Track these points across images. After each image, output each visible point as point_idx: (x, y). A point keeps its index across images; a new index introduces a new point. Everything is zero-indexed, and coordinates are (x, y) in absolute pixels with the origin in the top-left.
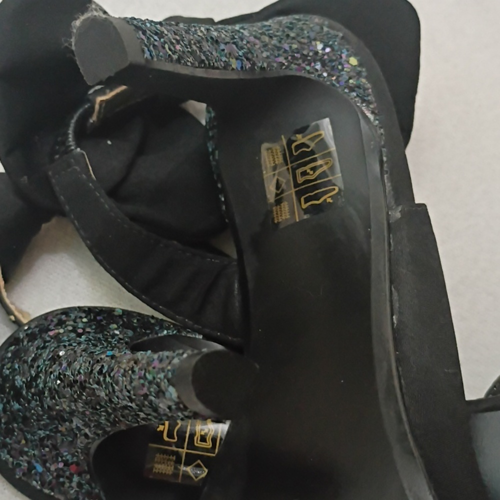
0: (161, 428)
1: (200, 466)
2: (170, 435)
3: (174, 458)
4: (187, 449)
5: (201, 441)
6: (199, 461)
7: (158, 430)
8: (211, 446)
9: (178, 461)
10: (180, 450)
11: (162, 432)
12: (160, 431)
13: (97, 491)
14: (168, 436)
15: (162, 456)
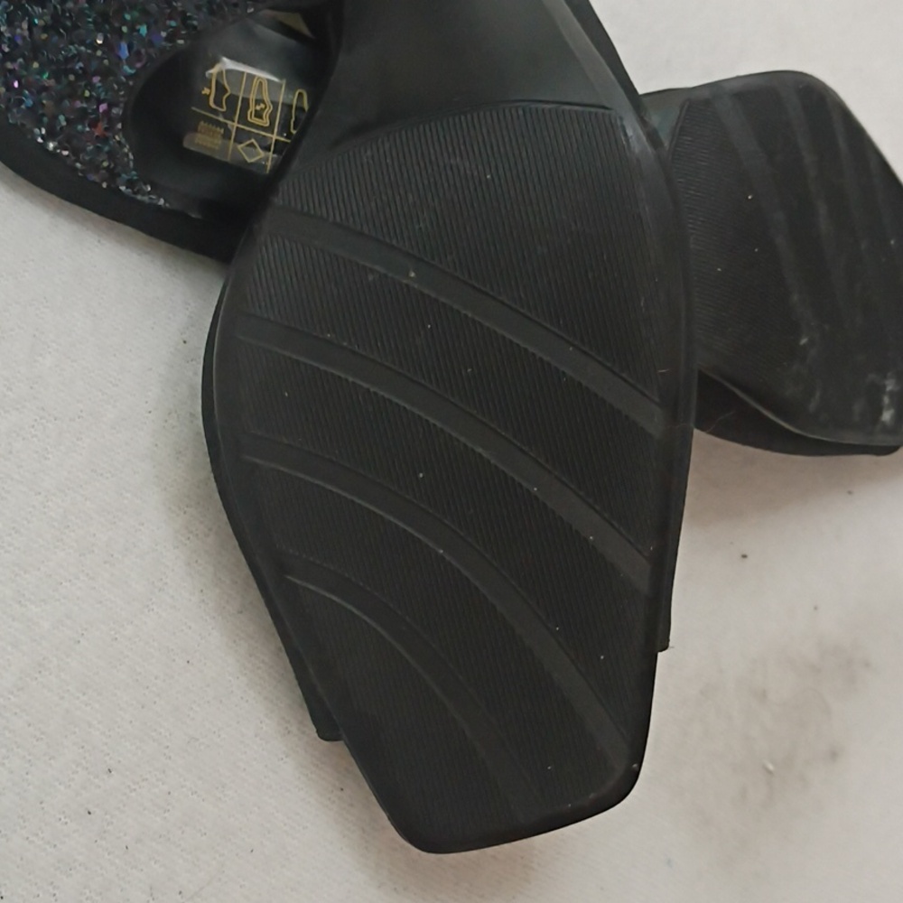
0: (206, 91)
1: (255, 147)
2: (218, 102)
3: (222, 131)
4: (238, 123)
5: (256, 116)
6: (253, 140)
7: (203, 92)
8: (268, 125)
9: (227, 135)
10: (229, 122)
11: (209, 96)
12: (205, 95)
13: (126, 150)
14: (215, 102)
15: (206, 125)
